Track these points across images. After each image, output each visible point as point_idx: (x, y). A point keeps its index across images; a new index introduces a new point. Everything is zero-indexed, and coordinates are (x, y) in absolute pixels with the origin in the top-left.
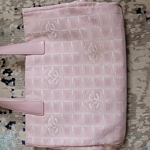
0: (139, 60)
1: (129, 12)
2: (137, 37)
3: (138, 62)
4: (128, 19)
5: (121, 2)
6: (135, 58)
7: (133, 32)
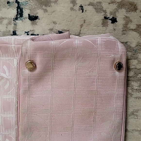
0: (137, 116)
1: (130, 29)
2: (138, 77)
4: (127, 42)
5: (119, 10)
6: (130, 110)
7: (133, 67)
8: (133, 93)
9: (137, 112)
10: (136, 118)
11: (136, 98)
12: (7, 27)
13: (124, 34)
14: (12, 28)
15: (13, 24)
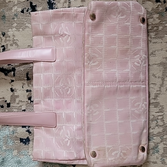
0: (155, 54)
2: (154, 29)
3: (154, 57)
6: (151, 51)
7: (150, 23)
8: (151, 40)
9: (155, 52)
10: (154, 56)
11: (154, 43)
12: (63, 5)
13: (144, 3)
14: (67, 5)
15: (68, 2)
